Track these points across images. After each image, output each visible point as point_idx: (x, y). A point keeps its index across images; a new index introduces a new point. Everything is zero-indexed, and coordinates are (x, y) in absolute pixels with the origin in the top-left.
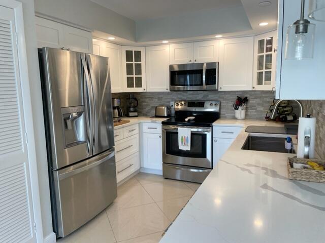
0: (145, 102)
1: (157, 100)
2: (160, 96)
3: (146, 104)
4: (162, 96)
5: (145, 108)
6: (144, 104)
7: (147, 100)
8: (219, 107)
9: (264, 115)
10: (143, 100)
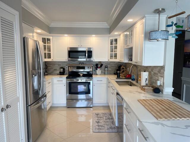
0: (50, 66)
1: (57, 65)
2: (59, 63)
3: (50, 67)
4: (61, 63)
5: (50, 70)
6: (49, 67)
7: (51, 66)
8: (92, 69)
9: (113, 72)
10: (49, 66)
